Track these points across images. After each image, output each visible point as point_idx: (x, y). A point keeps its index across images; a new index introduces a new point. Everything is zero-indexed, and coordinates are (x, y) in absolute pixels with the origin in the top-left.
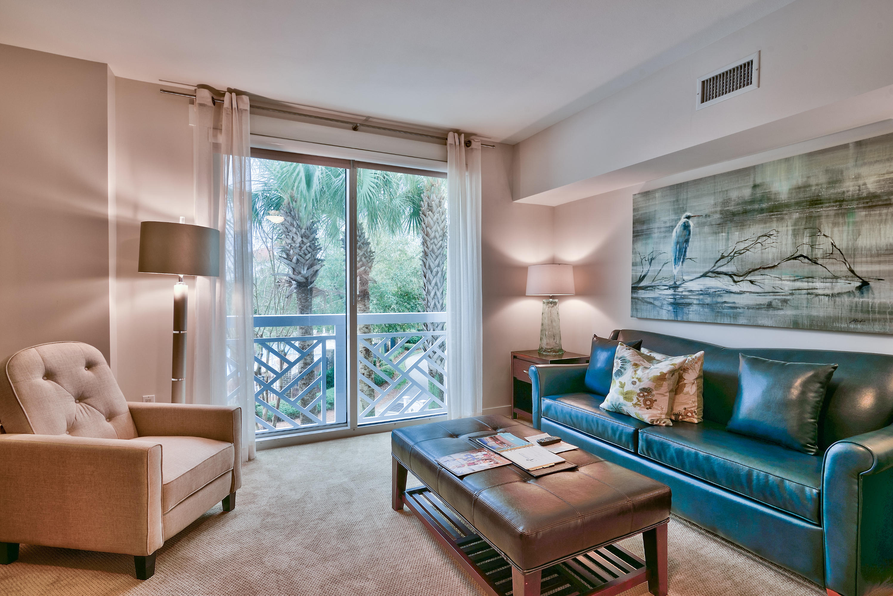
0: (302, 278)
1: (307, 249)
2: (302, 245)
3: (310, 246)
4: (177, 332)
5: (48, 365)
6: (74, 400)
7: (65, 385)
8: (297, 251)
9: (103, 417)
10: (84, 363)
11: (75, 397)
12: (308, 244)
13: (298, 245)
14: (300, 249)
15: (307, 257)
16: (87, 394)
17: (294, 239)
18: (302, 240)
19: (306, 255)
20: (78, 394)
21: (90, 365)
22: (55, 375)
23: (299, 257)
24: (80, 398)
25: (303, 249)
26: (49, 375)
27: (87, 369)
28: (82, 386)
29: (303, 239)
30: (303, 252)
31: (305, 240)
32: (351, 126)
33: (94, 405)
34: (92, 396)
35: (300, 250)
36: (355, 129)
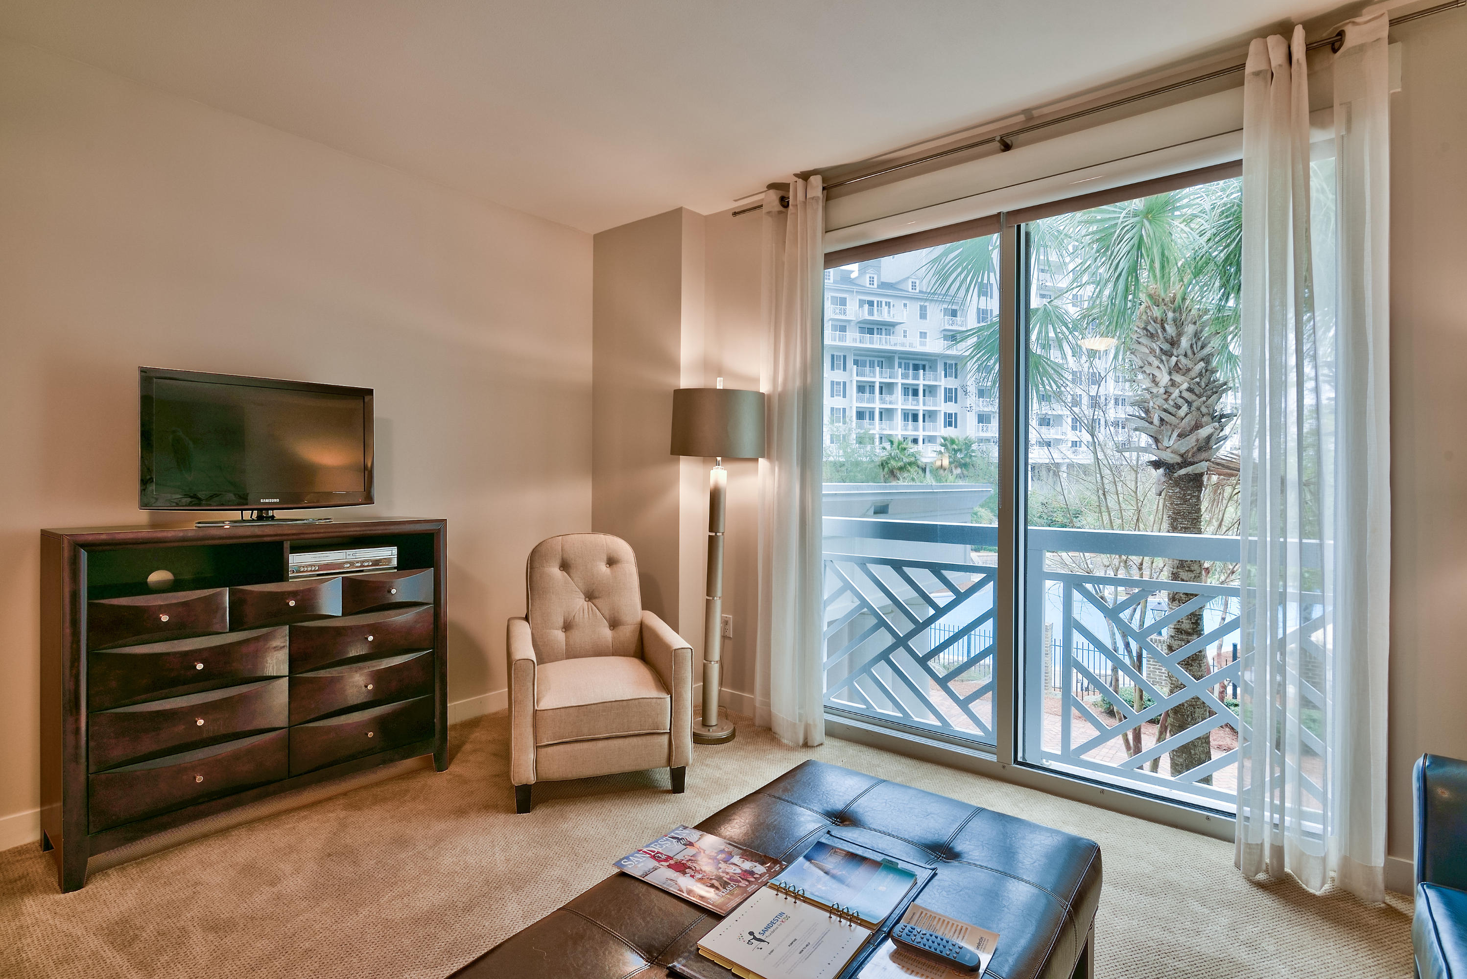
0: (1172, 455)
1: (1180, 397)
2: (1171, 390)
3: (1190, 390)
4: (713, 534)
5: (565, 556)
6: (584, 597)
7: (576, 579)
8: (1160, 401)
9: (606, 623)
10: (605, 559)
11: (584, 594)
12: (1185, 386)
13: (1162, 390)
14: (1165, 396)
15: (1182, 412)
16: (596, 594)
17: (1157, 380)
18: (1171, 380)
19: (1179, 407)
20: (588, 591)
21: (611, 562)
22: (570, 567)
23: (1165, 416)
24: (590, 596)
25: (1173, 396)
26: (565, 566)
27: (608, 566)
28: (593, 584)
29: (1173, 378)
30: (1172, 403)
31: (1178, 378)
32: (996, 145)
33: (600, 607)
34: (599, 597)
35: (1166, 400)
36: (1007, 147)
